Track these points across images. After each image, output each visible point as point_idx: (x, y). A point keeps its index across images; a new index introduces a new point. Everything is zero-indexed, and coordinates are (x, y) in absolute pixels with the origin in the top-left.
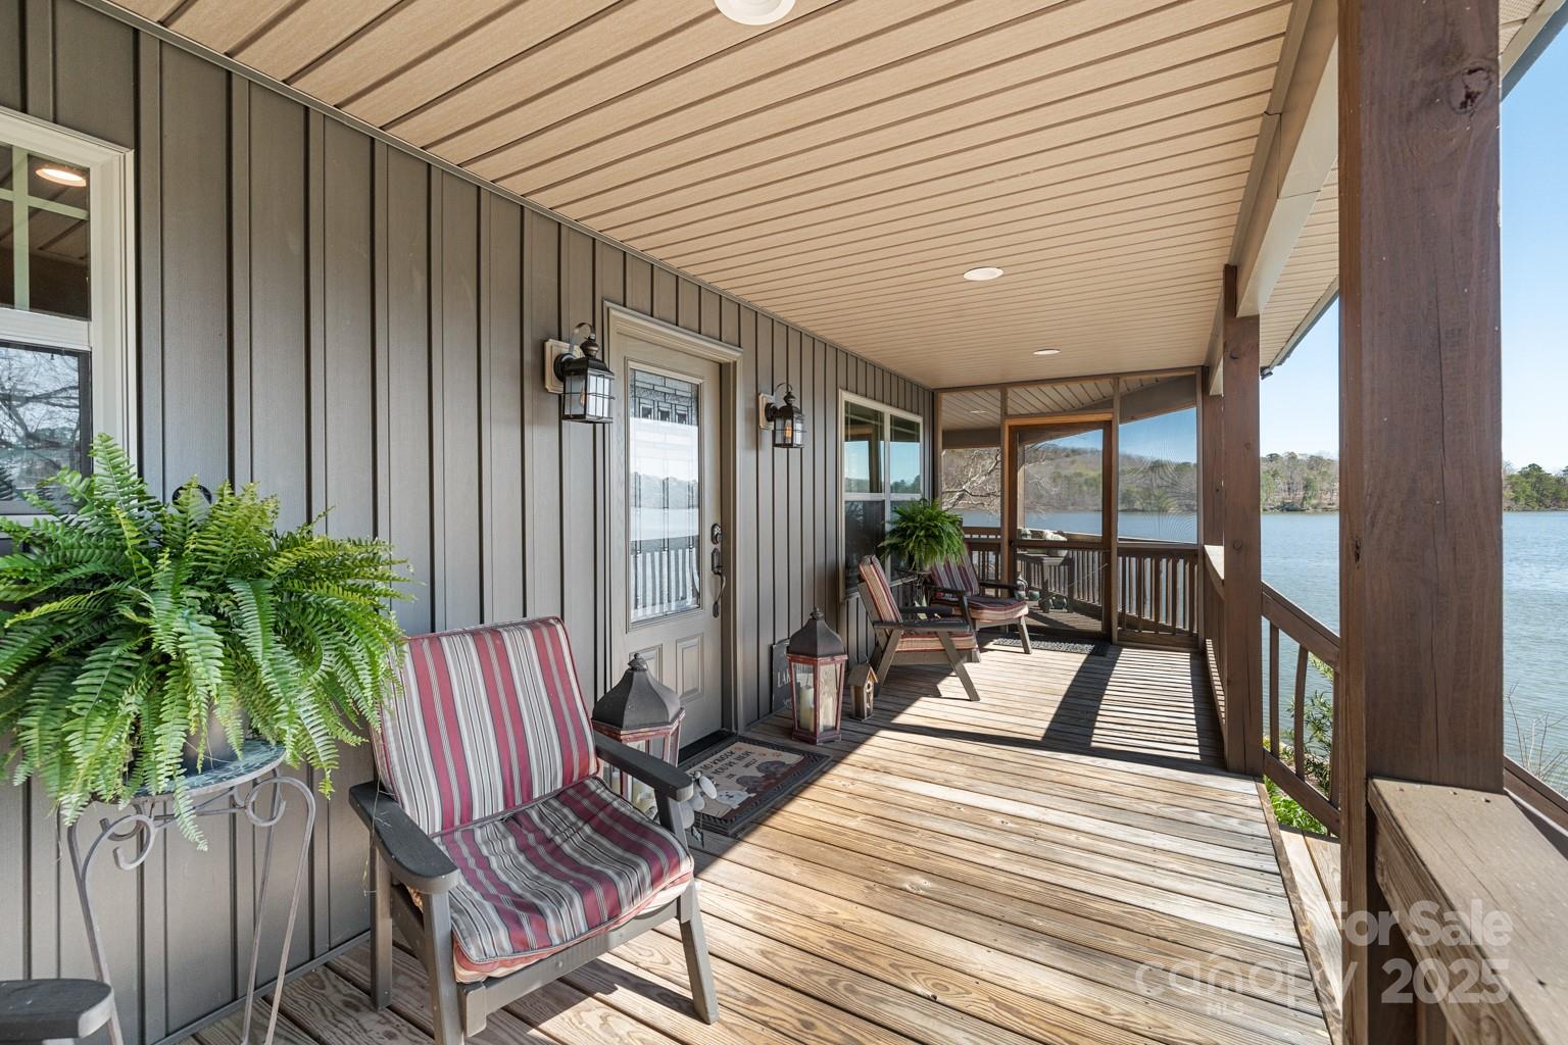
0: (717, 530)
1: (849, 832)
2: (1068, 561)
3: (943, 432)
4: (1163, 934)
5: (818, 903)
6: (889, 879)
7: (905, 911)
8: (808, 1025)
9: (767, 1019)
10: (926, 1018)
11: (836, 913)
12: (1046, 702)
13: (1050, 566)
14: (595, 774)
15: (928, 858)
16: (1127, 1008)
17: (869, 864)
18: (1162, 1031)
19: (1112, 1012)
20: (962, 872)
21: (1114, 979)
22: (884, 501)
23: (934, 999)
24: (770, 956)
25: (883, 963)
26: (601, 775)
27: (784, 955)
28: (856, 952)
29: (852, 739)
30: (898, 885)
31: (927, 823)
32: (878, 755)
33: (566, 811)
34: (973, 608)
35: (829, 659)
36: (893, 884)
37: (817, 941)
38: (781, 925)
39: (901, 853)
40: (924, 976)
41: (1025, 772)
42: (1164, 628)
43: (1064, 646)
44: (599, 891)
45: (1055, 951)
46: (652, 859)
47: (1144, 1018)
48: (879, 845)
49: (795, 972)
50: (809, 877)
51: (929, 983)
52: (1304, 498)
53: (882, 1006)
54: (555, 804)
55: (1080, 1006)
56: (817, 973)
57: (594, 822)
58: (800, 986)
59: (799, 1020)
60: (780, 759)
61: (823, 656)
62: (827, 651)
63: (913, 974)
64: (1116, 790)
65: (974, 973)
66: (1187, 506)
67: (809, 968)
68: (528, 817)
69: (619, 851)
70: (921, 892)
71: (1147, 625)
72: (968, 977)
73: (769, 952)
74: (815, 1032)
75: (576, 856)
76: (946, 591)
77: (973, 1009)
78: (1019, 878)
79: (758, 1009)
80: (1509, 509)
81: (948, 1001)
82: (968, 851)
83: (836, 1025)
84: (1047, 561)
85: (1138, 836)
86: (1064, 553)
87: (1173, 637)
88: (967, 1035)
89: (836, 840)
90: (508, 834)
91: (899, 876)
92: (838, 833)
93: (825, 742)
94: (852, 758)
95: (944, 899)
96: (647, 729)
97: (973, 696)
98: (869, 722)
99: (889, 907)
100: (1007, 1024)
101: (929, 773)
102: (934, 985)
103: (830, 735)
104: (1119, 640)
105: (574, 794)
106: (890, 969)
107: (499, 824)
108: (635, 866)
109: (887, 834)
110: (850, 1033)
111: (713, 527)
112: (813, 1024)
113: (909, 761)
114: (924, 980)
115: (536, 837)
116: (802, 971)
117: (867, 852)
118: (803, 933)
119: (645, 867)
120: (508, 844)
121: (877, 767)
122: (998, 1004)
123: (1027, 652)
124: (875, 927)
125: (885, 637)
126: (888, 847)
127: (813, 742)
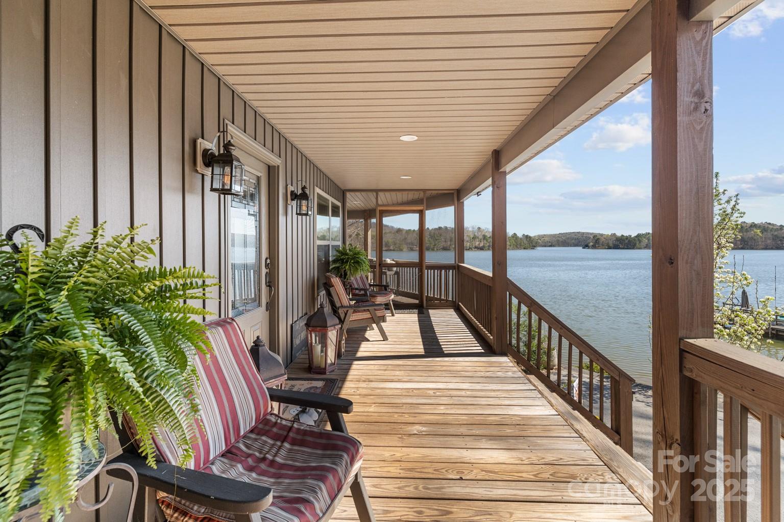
0: (268, 261)
1: (373, 414)
2: (397, 273)
3: (348, 211)
4: (519, 423)
5: (383, 453)
6: (405, 431)
7: (423, 444)
8: (420, 513)
9: (399, 518)
10: (464, 488)
11: (394, 455)
12: (416, 337)
13: (390, 276)
14: (270, 412)
15: (415, 417)
16: (528, 456)
17: (393, 427)
18: (543, 460)
19: (523, 459)
20: (433, 419)
21: (515, 446)
22: (329, 245)
23: (461, 479)
24: (378, 486)
25: (430, 470)
26: (276, 412)
27: (384, 483)
28: (416, 470)
29: (342, 368)
30: (412, 433)
31: (404, 401)
32: (360, 374)
33: (264, 438)
34: (372, 297)
35: (333, 328)
36: (410, 433)
37: (395, 471)
38: (373, 469)
39: (402, 418)
40: (451, 470)
41: (427, 369)
42: (443, 300)
43: (406, 311)
44: (331, 477)
45: (490, 442)
46: (346, 450)
47: (535, 458)
48: (391, 416)
49: (396, 490)
50: (370, 441)
51: (455, 472)
52: (450, 245)
53: (444, 490)
54: (253, 436)
55: (512, 461)
56: (406, 486)
57: (289, 439)
58: (404, 495)
59: (414, 512)
60: (312, 385)
61: (330, 326)
62: (332, 324)
63: (446, 471)
64: (465, 370)
65: (468, 461)
66: (410, 248)
67: (401, 485)
68: (239, 449)
69: (319, 452)
70: (423, 433)
71: (437, 299)
72: (467, 464)
73: (377, 485)
74: (425, 514)
75: (290, 462)
76: (356, 289)
77: (479, 477)
78: (456, 415)
79: (392, 515)
80: (509, 249)
81: (468, 477)
82: (430, 409)
83: (432, 507)
84: (388, 273)
85: (485, 386)
86: (395, 269)
87: (447, 303)
88: (484, 489)
89: (369, 419)
90: (234, 463)
91: (410, 428)
92: (368, 416)
93: (330, 372)
94: (349, 377)
95: (434, 433)
96: (274, 380)
97: (385, 338)
98: (344, 358)
99: (415, 444)
100: (495, 478)
101: (389, 378)
102: (458, 472)
103: (332, 368)
104: (427, 306)
105: (263, 426)
106: (435, 472)
107: (222, 459)
108: (341, 457)
109: (390, 410)
110: (440, 508)
111: (266, 259)
112: (422, 511)
113: (376, 374)
114: (452, 472)
115: (252, 459)
116: (399, 488)
117: (388, 421)
118: (386, 469)
119: (345, 456)
120: (238, 470)
121: (364, 379)
122: (485, 471)
123: (393, 315)
124: (416, 455)
125: (344, 314)
126: (396, 416)
127: (325, 373)
